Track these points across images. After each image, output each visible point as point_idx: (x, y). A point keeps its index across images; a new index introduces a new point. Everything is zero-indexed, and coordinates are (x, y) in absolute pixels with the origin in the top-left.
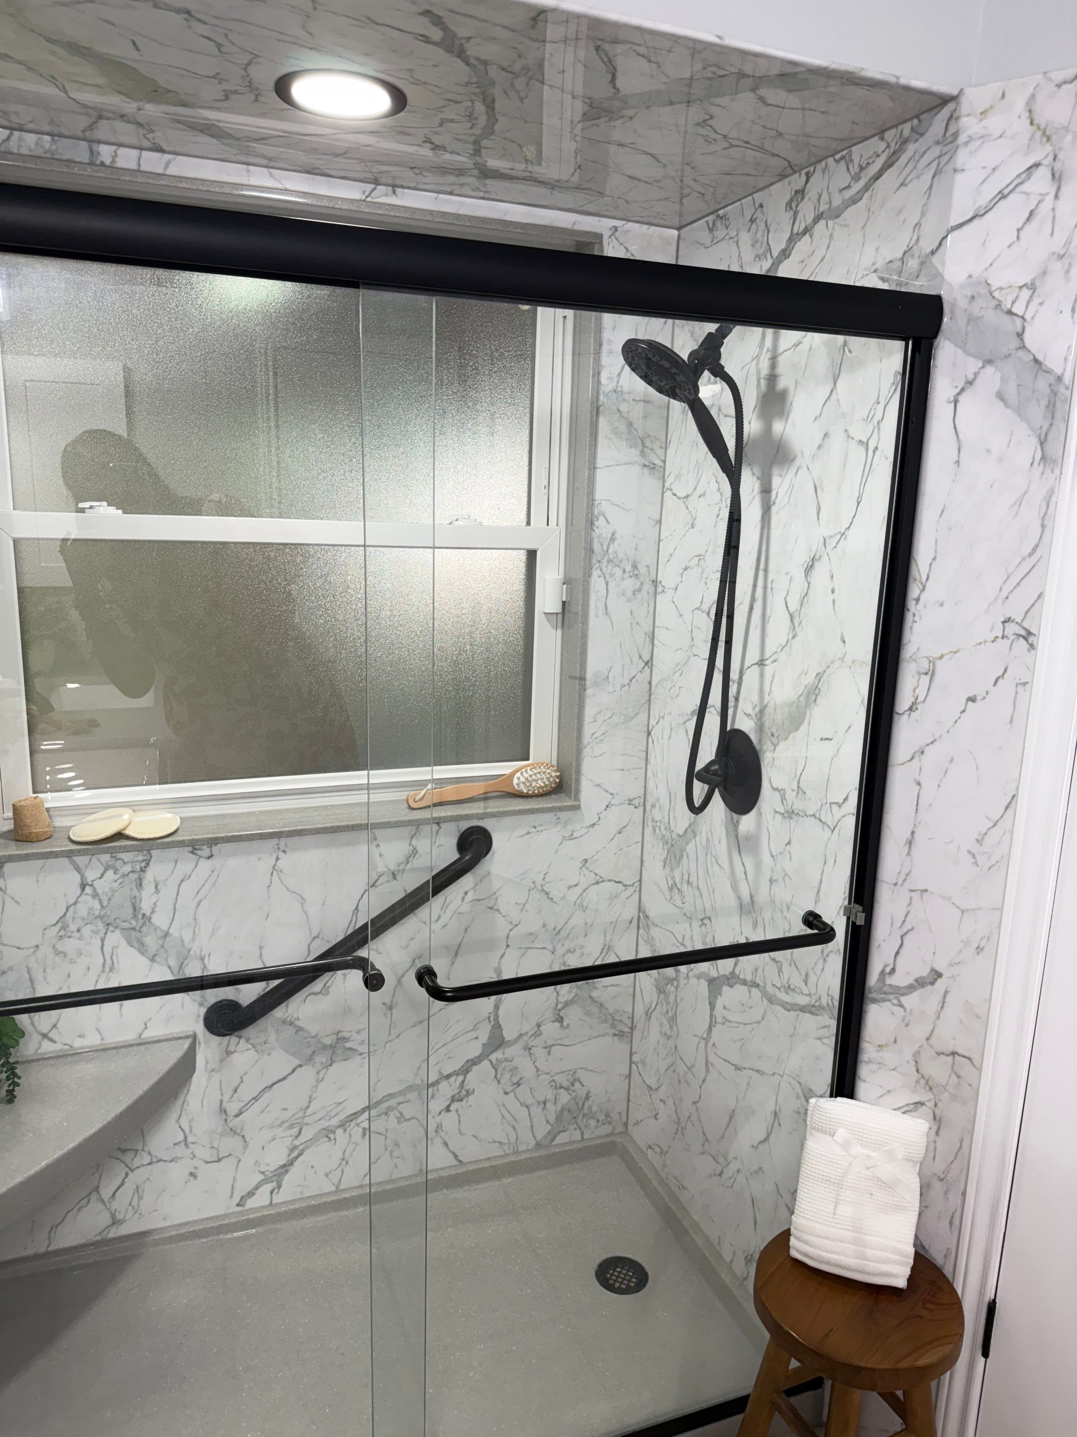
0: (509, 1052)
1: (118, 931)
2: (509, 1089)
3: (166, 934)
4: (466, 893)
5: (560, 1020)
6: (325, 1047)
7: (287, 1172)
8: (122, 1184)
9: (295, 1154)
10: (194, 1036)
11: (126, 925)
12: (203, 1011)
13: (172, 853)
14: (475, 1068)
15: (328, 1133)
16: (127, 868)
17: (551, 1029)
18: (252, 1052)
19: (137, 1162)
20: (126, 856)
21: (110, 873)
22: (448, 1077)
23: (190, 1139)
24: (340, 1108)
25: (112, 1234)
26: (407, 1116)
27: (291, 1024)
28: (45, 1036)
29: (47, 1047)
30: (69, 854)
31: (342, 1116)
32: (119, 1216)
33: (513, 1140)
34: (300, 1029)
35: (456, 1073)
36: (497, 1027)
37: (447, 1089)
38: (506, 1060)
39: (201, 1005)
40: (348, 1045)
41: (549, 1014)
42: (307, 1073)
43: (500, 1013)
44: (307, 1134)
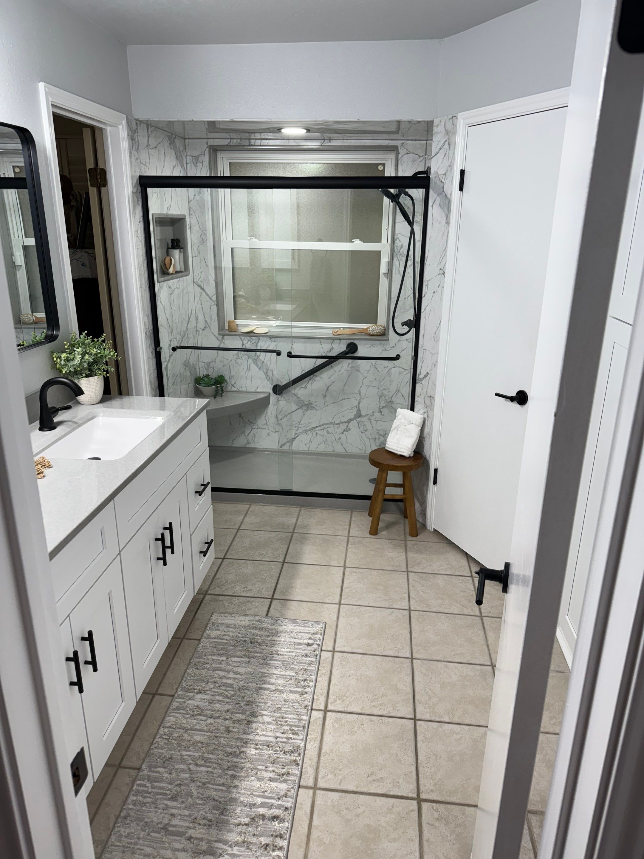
0: (363, 419)
1: (251, 359)
2: (363, 431)
3: (263, 362)
4: (349, 364)
5: (381, 412)
6: (306, 405)
7: (294, 441)
8: (250, 432)
9: (296, 436)
10: (270, 393)
11: (253, 358)
12: (272, 386)
13: (265, 338)
14: (351, 422)
15: (306, 432)
16: (254, 342)
17: (377, 415)
18: (285, 402)
19: (254, 427)
20: (253, 338)
21: (249, 342)
22: (343, 423)
23: (268, 424)
24: (309, 425)
25: (248, 446)
26: (330, 432)
27: (296, 395)
28: (233, 385)
29: (233, 389)
30: (239, 335)
31: (310, 427)
32: (249, 441)
33: (364, 449)
34: (298, 398)
35: (346, 422)
36: (359, 410)
37: (343, 426)
38: (362, 422)
39: (272, 385)
40: (312, 405)
41: (377, 410)
42: (300, 412)
43: (360, 405)
44: (300, 430)
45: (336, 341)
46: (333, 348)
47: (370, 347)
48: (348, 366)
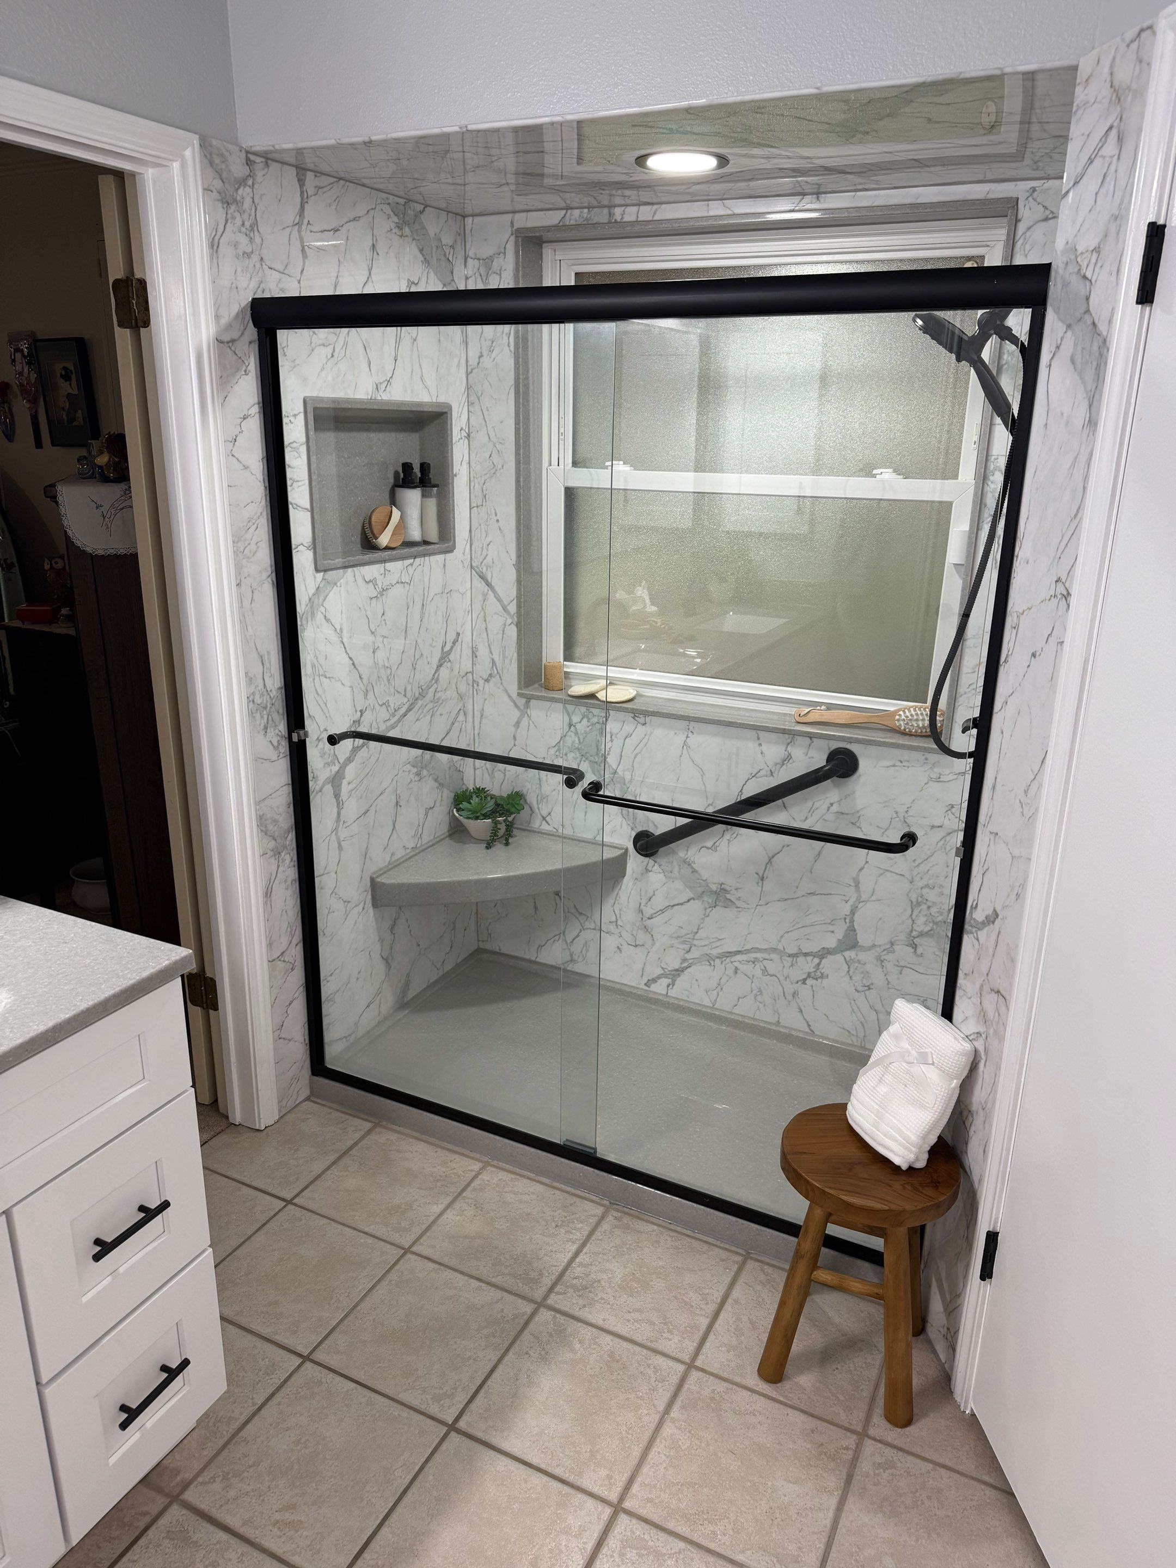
0: (862, 956)
1: (587, 762)
2: (860, 988)
3: (615, 772)
4: (832, 804)
5: (915, 947)
6: (711, 892)
7: (679, 975)
8: (577, 936)
9: (685, 965)
10: (627, 850)
11: (592, 758)
12: (634, 834)
13: (622, 715)
14: (830, 957)
15: (710, 959)
16: (595, 720)
17: (903, 952)
18: (662, 876)
19: (587, 925)
20: (596, 711)
21: (585, 720)
22: (806, 955)
23: (619, 923)
24: (718, 944)
25: (570, 968)
26: (770, 972)
27: (689, 865)
28: (544, 819)
29: (545, 827)
30: (565, 702)
31: (720, 951)
32: (575, 957)
33: (861, 1034)
34: (694, 871)
35: (813, 955)
36: (852, 930)
37: (808, 965)
38: (859, 962)
39: (632, 829)
40: (728, 896)
41: (903, 937)
42: (696, 905)
43: (856, 918)
44: (695, 953)
45: (799, 739)
46: (789, 757)
47: (894, 766)
48: (828, 809)
